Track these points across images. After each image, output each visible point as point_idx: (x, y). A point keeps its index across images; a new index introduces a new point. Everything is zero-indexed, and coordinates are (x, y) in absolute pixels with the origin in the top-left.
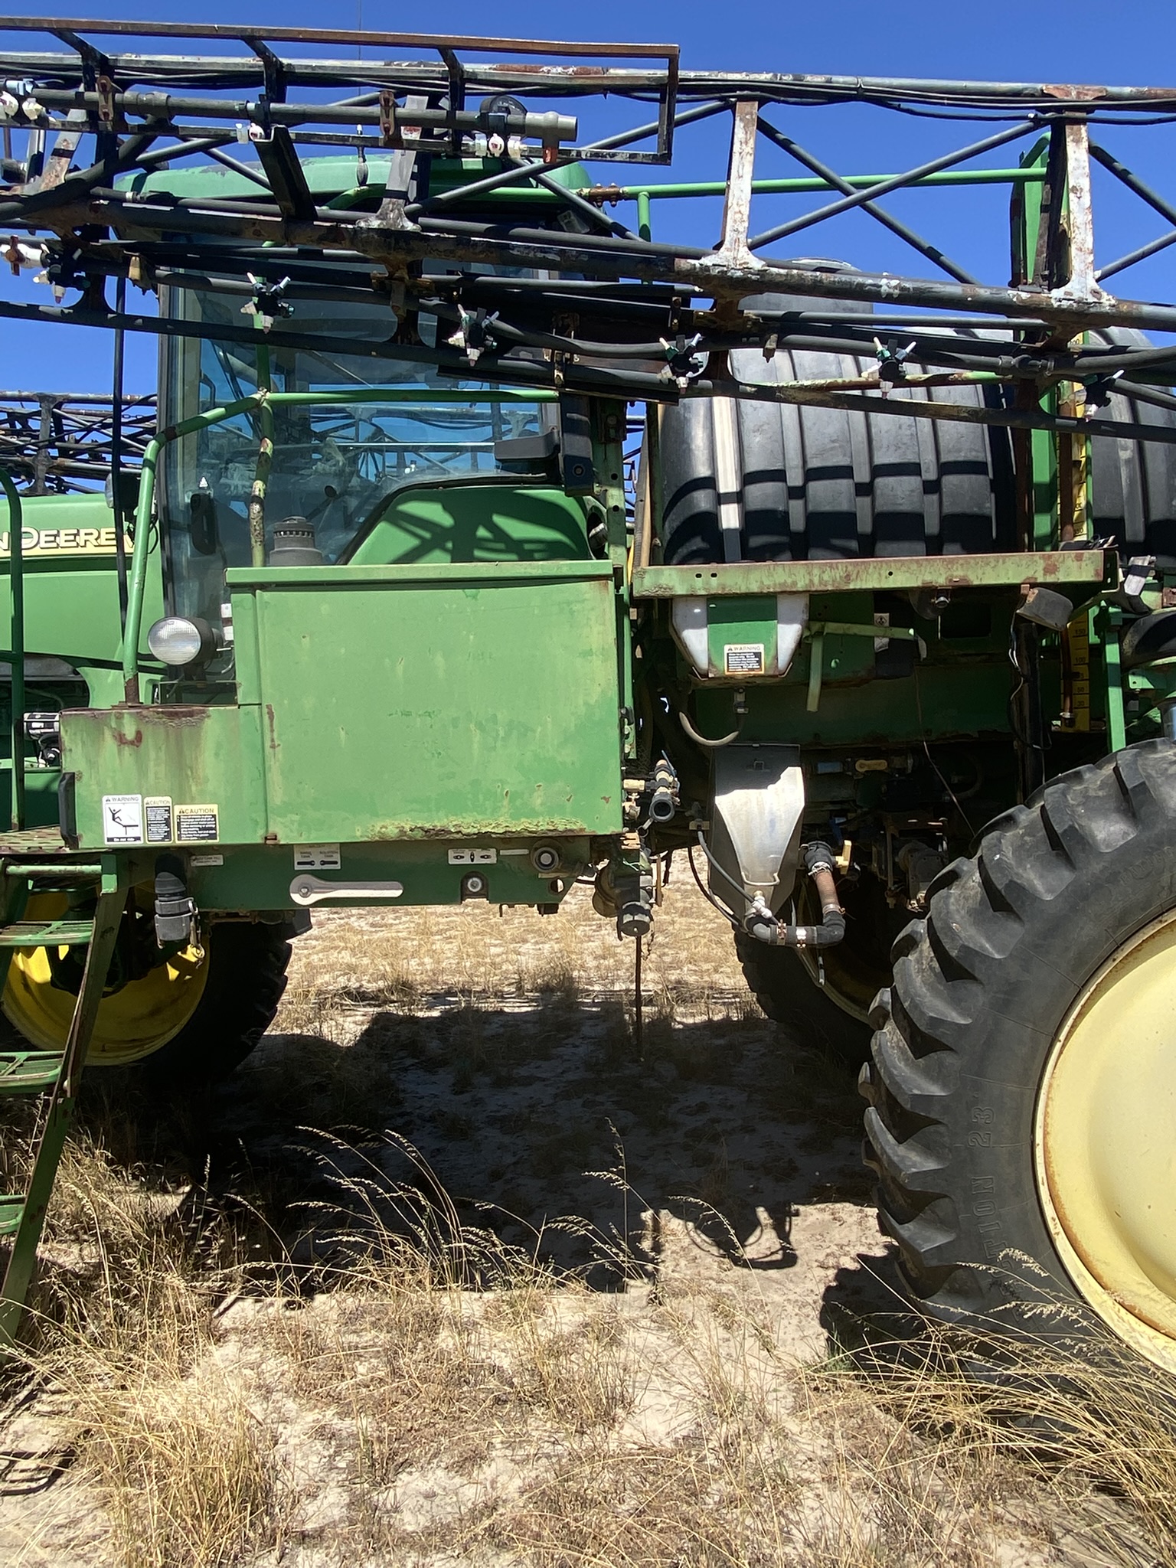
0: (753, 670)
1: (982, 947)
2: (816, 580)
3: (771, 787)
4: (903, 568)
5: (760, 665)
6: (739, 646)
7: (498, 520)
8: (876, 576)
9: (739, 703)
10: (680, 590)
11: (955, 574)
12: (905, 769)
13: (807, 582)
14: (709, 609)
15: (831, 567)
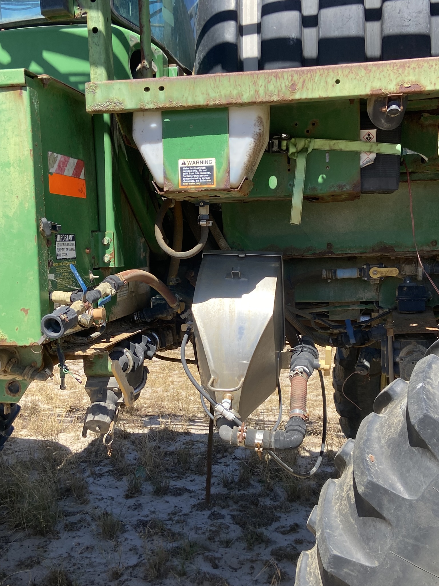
0: (205, 183)
1: (391, 485)
2: (261, 91)
3: (245, 296)
4: (351, 76)
5: (212, 178)
6: (192, 160)
7: (48, 56)
8: (322, 84)
9: (203, 216)
10: (129, 105)
11: (406, 79)
12: (416, 275)
13: (252, 92)
14: (164, 123)
15: (276, 76)
